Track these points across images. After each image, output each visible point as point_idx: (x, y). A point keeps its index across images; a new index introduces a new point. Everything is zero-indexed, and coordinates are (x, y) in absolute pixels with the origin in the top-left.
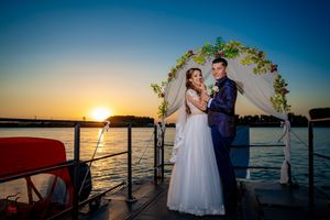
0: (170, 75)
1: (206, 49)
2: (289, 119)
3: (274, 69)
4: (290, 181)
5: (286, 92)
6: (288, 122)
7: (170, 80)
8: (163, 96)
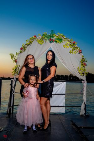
0: (21, 49)
1: (44, 36)
2: (86, 80)
3: (80, 52)
4: (85, 113)
5: (86, 65)
6: (86, 81)
7: (21, 52)
8: (16, 61)
